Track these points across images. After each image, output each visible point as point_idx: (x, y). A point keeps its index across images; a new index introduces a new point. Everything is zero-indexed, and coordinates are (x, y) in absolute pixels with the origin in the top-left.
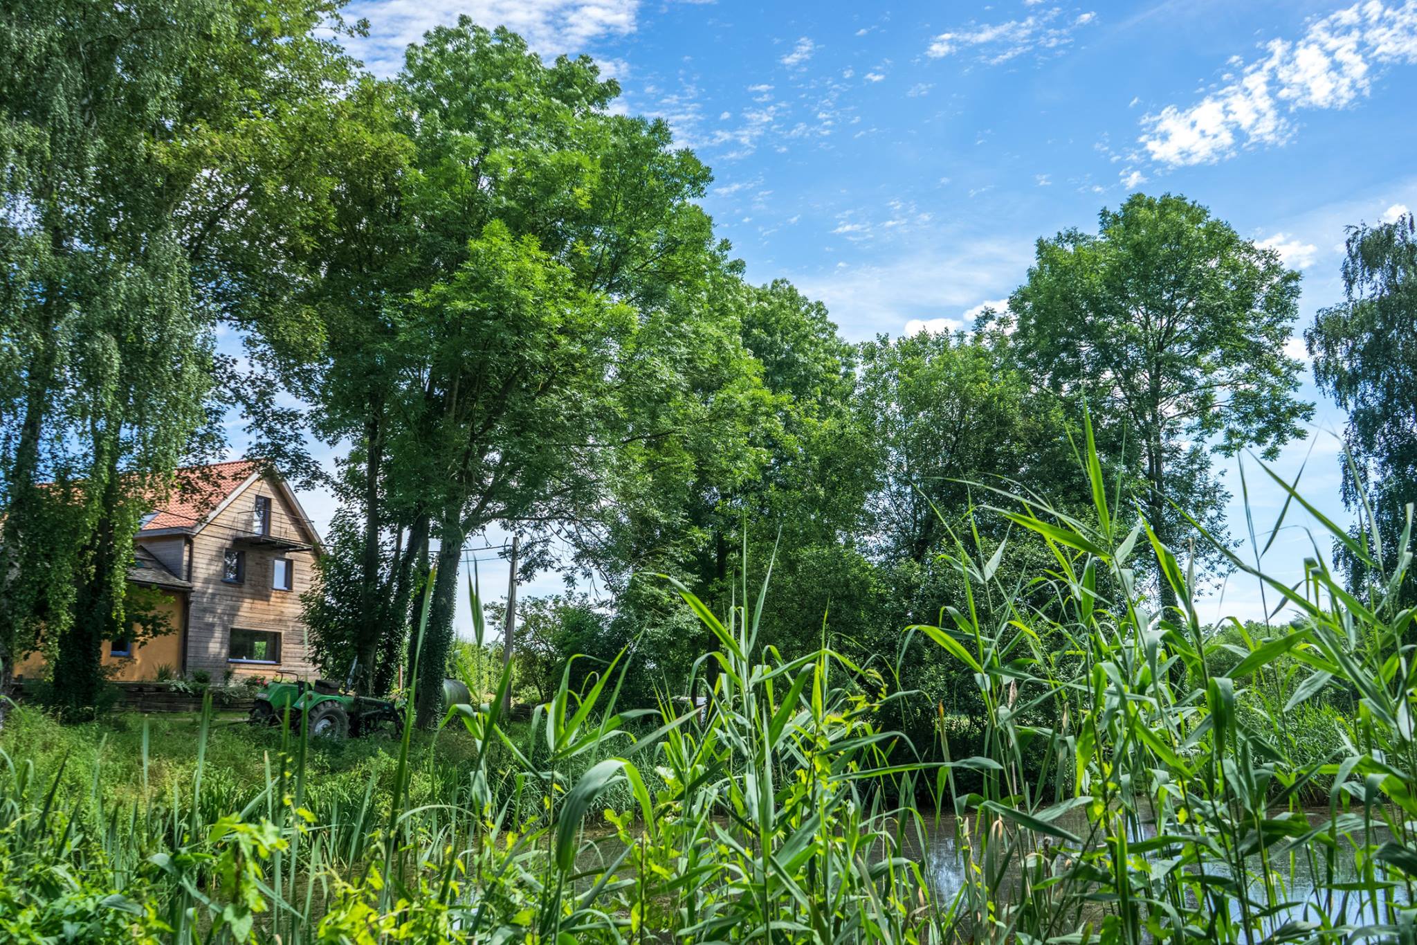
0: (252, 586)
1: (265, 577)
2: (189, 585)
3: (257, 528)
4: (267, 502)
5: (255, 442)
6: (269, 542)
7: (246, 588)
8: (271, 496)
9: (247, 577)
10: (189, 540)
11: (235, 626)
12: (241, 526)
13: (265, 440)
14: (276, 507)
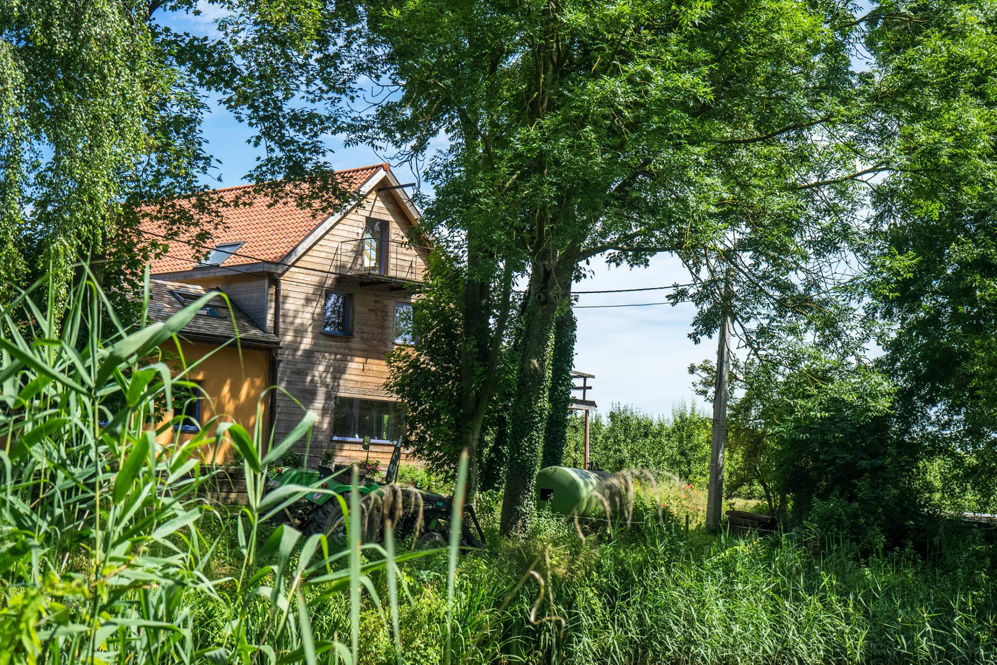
0: (364, 340)
1: (382, 327)
2: (276, 339)
3: (369, 261)
4: (385, 225)
5: (264, 156)
6: (385, 283)
7: (356, 343)
8: (390, 218)
9: (357, 328)
10: (275, 281)
11: (342, 394)
12: (347, 259)
13: (278, 153)
14: (396, 232)
